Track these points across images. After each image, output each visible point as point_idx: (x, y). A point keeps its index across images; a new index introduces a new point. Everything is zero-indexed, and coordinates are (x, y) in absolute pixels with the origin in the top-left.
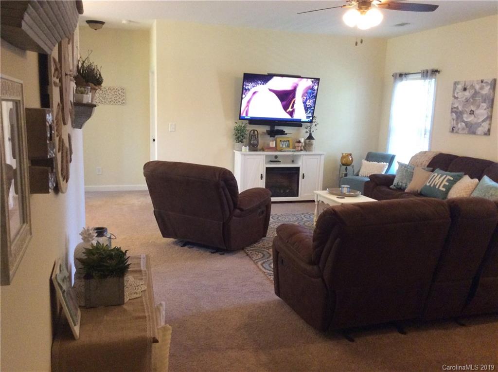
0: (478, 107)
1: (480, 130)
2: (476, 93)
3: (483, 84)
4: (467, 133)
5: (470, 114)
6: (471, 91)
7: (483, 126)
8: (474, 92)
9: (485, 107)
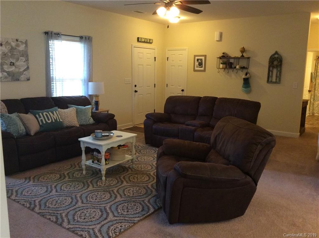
0: (18, 60)
1: (23, 77)
2: (12, 49)
3: (18, 42)
4: (10, 80)
5: (10, 65)
6: (7, 47)
7: (25, 74)
8: (10, 48)
9: (24, 61)
